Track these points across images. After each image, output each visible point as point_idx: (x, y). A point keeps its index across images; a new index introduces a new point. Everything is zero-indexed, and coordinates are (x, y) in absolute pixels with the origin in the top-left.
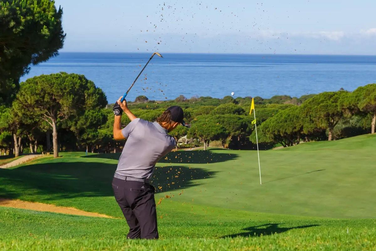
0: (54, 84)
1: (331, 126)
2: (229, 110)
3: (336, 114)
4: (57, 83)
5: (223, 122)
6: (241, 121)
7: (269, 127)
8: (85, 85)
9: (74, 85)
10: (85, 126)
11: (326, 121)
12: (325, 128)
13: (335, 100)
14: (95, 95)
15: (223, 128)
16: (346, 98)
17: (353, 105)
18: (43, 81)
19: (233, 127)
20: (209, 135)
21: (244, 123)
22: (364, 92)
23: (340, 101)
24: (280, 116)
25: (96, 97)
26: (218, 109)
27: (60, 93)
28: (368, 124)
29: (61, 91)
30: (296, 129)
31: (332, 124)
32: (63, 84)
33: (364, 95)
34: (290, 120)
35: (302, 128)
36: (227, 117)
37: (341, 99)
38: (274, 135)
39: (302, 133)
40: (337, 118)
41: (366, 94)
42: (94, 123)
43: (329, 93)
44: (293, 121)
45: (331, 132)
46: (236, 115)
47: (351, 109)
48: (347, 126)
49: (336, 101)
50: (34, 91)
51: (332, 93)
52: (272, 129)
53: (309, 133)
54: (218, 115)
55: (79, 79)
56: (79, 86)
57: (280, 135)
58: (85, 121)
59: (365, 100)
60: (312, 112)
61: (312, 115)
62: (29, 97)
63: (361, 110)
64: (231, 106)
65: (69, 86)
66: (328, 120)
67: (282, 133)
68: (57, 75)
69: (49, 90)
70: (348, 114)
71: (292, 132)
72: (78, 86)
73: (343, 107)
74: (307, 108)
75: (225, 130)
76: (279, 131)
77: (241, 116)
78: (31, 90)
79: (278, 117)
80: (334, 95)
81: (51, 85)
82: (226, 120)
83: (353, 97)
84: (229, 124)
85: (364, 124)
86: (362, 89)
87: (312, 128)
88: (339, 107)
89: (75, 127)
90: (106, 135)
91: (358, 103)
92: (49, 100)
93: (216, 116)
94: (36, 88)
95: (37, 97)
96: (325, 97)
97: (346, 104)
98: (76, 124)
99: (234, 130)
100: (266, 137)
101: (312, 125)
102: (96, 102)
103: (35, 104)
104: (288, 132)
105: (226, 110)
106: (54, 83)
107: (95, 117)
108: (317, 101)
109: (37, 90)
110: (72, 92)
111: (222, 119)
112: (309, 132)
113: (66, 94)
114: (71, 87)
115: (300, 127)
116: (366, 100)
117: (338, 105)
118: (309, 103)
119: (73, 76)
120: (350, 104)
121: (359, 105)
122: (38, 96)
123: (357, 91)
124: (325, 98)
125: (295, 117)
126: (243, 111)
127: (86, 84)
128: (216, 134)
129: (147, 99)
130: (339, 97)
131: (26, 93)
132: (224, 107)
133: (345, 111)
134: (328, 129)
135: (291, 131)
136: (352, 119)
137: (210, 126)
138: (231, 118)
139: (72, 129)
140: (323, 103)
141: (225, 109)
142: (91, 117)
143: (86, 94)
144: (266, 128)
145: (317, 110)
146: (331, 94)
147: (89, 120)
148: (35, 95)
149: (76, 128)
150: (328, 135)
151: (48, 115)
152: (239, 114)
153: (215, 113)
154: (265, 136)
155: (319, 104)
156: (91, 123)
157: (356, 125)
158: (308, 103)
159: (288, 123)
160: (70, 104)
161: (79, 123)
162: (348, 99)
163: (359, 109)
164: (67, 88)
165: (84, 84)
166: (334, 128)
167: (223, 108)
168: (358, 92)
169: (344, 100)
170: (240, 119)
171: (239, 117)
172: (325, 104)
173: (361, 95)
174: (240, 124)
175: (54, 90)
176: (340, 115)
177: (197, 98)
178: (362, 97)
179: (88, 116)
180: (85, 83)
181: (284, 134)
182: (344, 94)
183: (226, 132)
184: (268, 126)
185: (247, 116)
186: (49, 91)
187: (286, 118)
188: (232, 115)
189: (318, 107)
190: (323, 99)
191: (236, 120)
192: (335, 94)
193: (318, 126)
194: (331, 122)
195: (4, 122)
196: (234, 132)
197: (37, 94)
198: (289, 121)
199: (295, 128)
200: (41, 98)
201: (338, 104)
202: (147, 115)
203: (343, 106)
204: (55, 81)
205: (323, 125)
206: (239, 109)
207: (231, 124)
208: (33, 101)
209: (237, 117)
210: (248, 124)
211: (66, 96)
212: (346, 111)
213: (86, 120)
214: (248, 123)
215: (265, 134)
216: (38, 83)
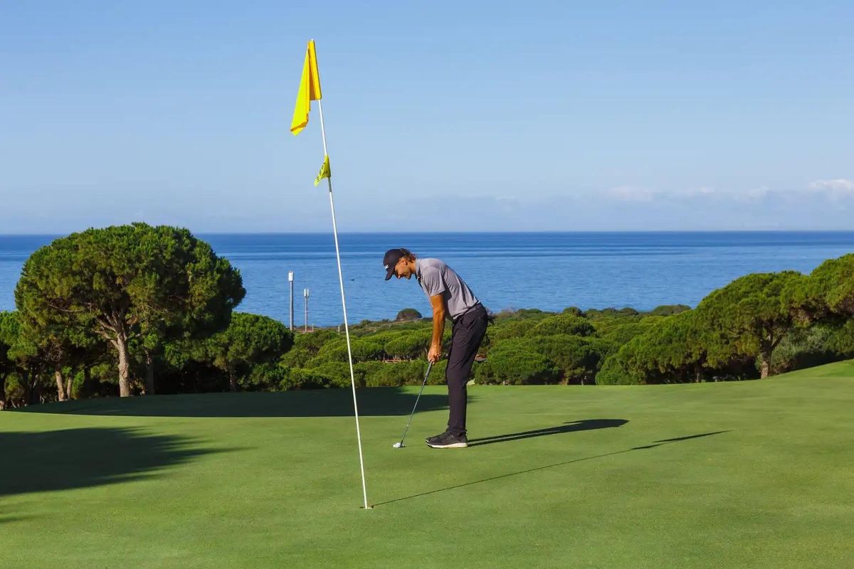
0: (112, 250)
1: (767, 348)
2: (565, 328)
3: (777, 320)
4: (120, 247)
5: (550, 350)
6: (585, 347)
7: (636, 353)
8: (188, 251)
9: (161, 252)
10: (244, 357)
11: (756, 339)
12: (753, 354)
13: (774, 290)
14: (212, 274)
15: (548, 361)
16: (797, 285)
17: (814, 299)
18: (90, 243)
19: (571, 360)
20: (519, 375)
21: (591, 351)
22: (839, 269)
23: (786, 291)
24: (657, 331)
25: (213, 279)
26: (541, 326)
27: (127, 270)
28: (847, 344)
29: (130, 265)
30: (692, 357)
31: (769, 342)
32: (134, 248)
33: (839, 276)
34: (679, 340)
35: (704, 356)
36: (557, 342)
37: (786, 288)
38: (647, 371)
39: (705, 365)
40: (778, 331)
41: (843, 273)
42: (264, 349)
43: (760, 276)
44: (685, 341)
45: (768, 363)
46: (577, 337)
47: (808, 309)
48: (801, 349)
49: (775, 292)
50: (68, 266)
51: (767, 276)
52: (641, 359)
53: (720, 367)
54: (539, 337)
55: (175, 238)
56: (172, 253)
57: (657, 371)
58: (243, 345)
59: (841, 287)
60: (724, 316)
61: (725, 324)
62: (56, 281)
63: (832, 309)
64: (566, 320)
65: (147, 254)
66: (760, 335)
67: (663, 366)
68: (122, 228)
69: (102, 264)
70: (803, 320)
71: (684, 364)
72: (169, 253)
73: (793, 305)
74: (712, 308)
75: (552, 366)
76: (656, 363)
77: (587, 339)
78: (61, 263)
79: (653, 333)
80: (771, 280)
81: (108, 251)
82: (555, 346)
83: (814, 282)
84: (562, 354)
85: (838, 344)
86: (833, 264)
87: (725, 354)
88: (783, 306)
89: (223, 360)
90: (311, 377)
91: (825, 295)
92: (104, 287)
93: (536, 339)
94: (73, 260)
95: (74, 280)
96: (751, 284)
97: (798, 297)
98: (224, 354)
99: (571, 366)
100: (630, 376)
101: (727, 349)
102: (215, 292)
103: (72, 296)
104: (674, 364)
105: (558, 328)
106: (114, 247)
107: (265, 337)
108: (734, 292)
109: (75, 264)
110: (157, 266)
111: (547, 345)
112: (719, 363)
113: (140, 271)
114: (152, 256)
115: (701, 353)
116: (844, 287)
117: (781, 301)
118: (717, 299)
119: (160, 232)
120: (807, 298)
121: (827, 299)
122: (78, 278)
123: (822, 268)
124: (752, 287)
125: (689, 332)
126: (592, 329)
127: (191, 249)
128: (533, 374)
129: (419, 315)
130: (783, 283)
131: (50, 270)
132: (553, 322)
133: (797, 313)
134: (761, 356)
135: (681, 363)
136: (812, 335)
137: (520, 358)
138: (565, 342)
139: (218, 362)
140: (748, 297)
141: (556, 326)
142: (256, 337)
143: (189, 272)
144: (629, 357)
145: (736, 312)
146: (765, 278)
147: (253, 344)
148: (69, 275)
149: (226, 361)
150: (760, 369)
151: (110, 325)
152: (584, 335)
153: (535, 334)
154: (628, 373)
155: (740, 299)
156: (258, 350)
157: (820, 347)
158: (713, 299)
159: (675, 344)
160: (151, 294)
161: (232, 349)
162: (804, 286)
163: (827, 308)
164: (143, 258)
165: (185, 248)
166: (774, 352)
167: (550, 325)
168: (825, 271)
169: (795, 290)
170: (584, 343)
171: (582, 341)
172: (751, 300)
173: (831, 276)
174: (583, 354)
175: (113, 262)
176: (787, 322)
177: (512, 311)
178: (833, 281)
179: (250, 335)
180: (188, 247)
181: (666, 369)
182: (793, 277)
183: (554, 369)
184: (633, 352)
185: (598, 339)
186: (103, 266)
187: (671, 335)
188: (568, 337)
189: (738, 306)
190: (748, 288)
191: (575, 346)
192: (773, 277)
193: (739, 350)
194: (766, 339)
195: (28, 344)
196: (572, 371)
197: (74, 274)
198: (676, 341)
199: (690, 355)
200: (84, 283)
201: (781, 298)
202: (402, 339)
203: (791, 302)
204: (114, 242)
205: (748, 346)
206: (583, 326)
207: (566, 355)
208: (65, 290)
209: (578, 341)
210: (601, 355)
211: (141, 275)
212: (800, 313)
213: (246, 345)
214: (600, 352)
215: (627, 369)
216: (80, 247)
